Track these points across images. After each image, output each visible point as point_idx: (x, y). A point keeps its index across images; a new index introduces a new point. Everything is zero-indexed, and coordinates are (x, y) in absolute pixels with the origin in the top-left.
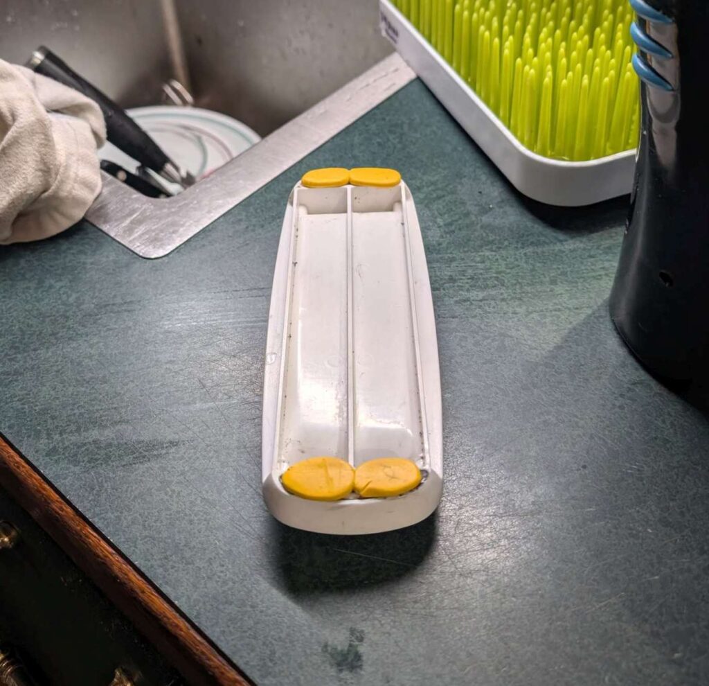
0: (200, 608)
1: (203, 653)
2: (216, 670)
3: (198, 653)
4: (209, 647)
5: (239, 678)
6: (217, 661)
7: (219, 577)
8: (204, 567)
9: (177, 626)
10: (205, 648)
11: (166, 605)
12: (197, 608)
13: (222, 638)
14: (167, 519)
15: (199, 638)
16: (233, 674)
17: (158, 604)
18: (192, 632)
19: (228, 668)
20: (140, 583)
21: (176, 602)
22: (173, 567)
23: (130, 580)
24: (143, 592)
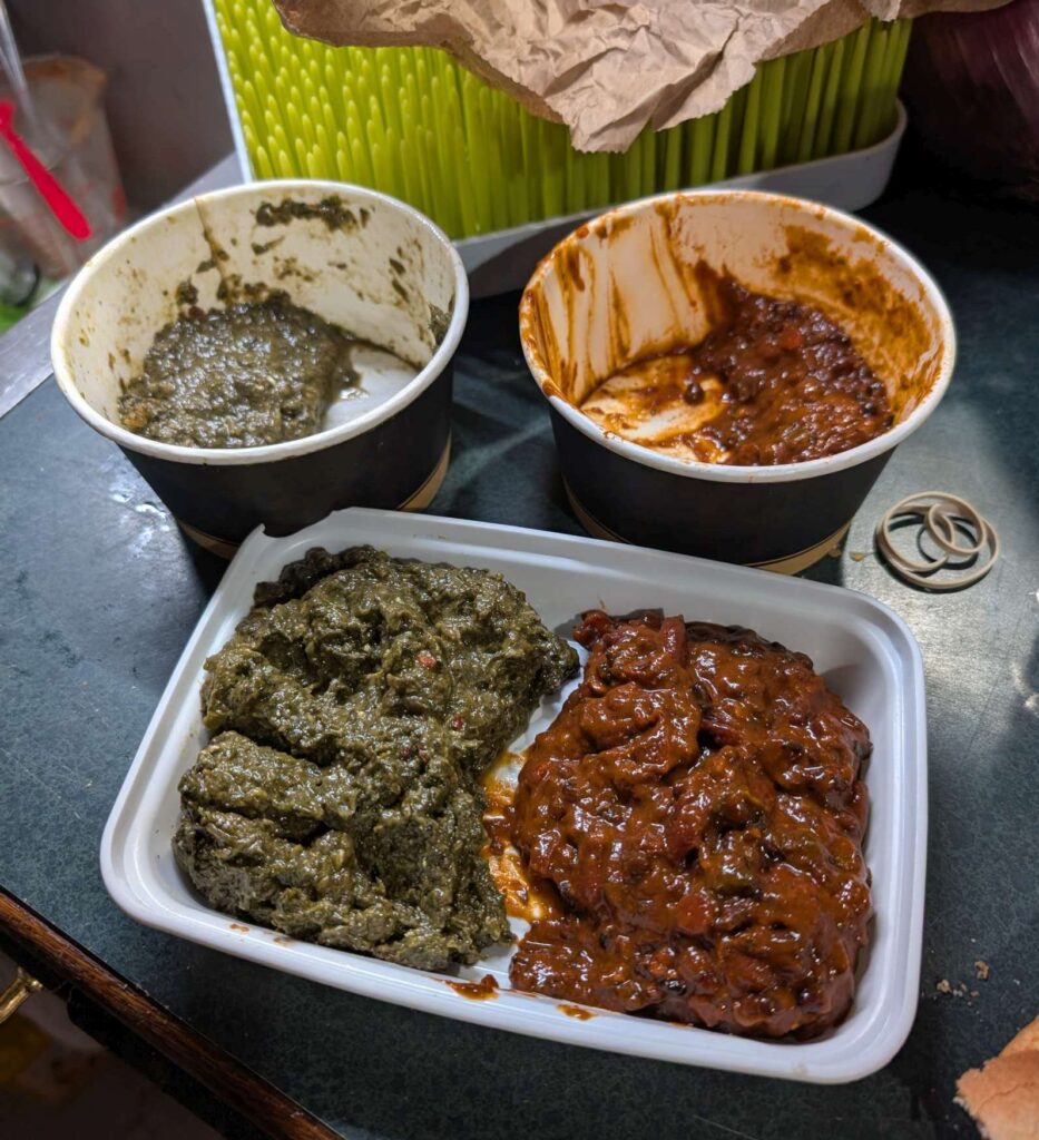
0: (57, 902)
1: (65, 956)
2: (85, 975)
4: (73, 948)
5: (113, 979)
6: (84, 963)
7: (81, 860)
8: (60, 849)
9: (30, 928)
12: (53, 902)
13: (88, 935)
14: (8, 794)
15: (59, 939)
16: (107, 976)
18: (50, 933)
19: (98, 968)
21: (25, 900)
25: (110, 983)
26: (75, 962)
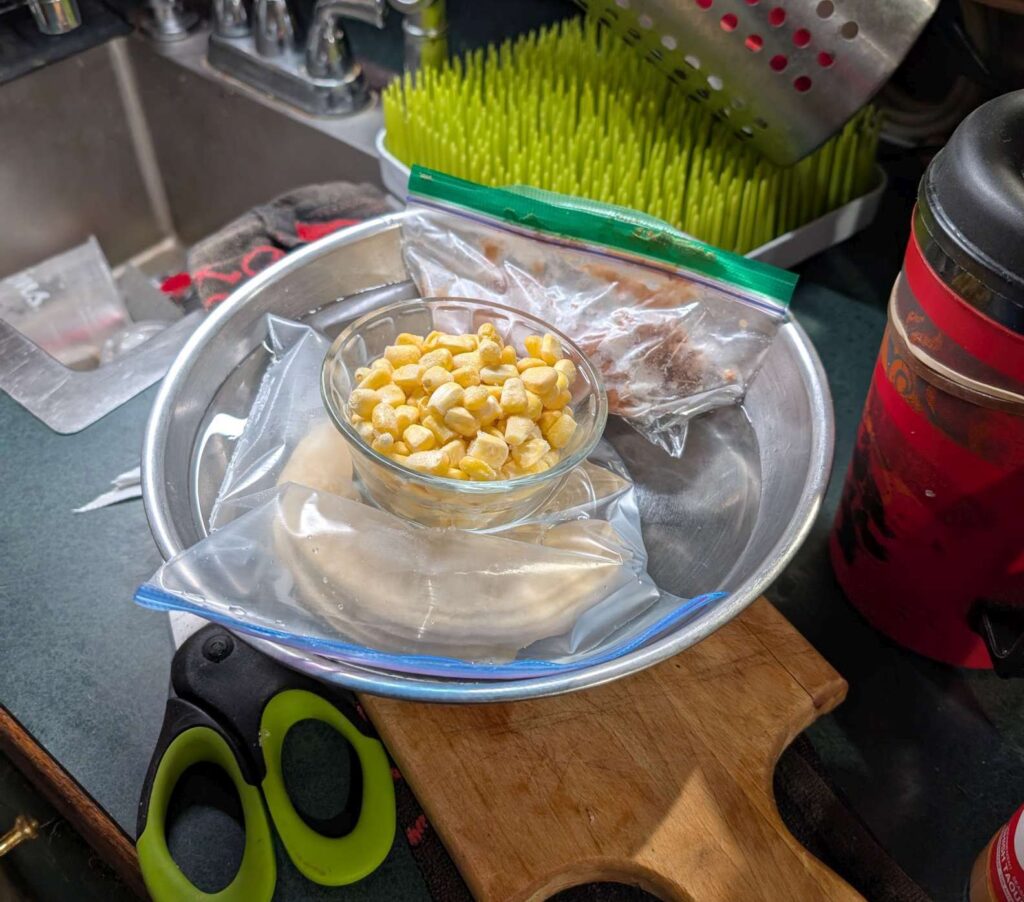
0: (66, 750)
1: (64, 785)
2: (74, 800)
3: (60, 786)
5: (91, 804)
9: (45, 765)
10: (65, 781)
11: (38, 749)
12: (64, 750)
13: (82, 773)
17: (30, 747)
19: (83, 796)
20: (17, 731)
21: (46, 746)
22: (47, 717)
23: (8, 728)
24: (19, 738)
25: (88, 807)
26: (69, 790)
